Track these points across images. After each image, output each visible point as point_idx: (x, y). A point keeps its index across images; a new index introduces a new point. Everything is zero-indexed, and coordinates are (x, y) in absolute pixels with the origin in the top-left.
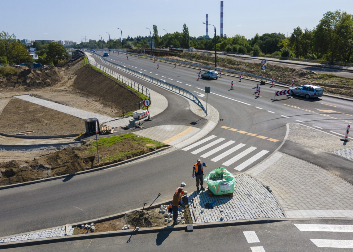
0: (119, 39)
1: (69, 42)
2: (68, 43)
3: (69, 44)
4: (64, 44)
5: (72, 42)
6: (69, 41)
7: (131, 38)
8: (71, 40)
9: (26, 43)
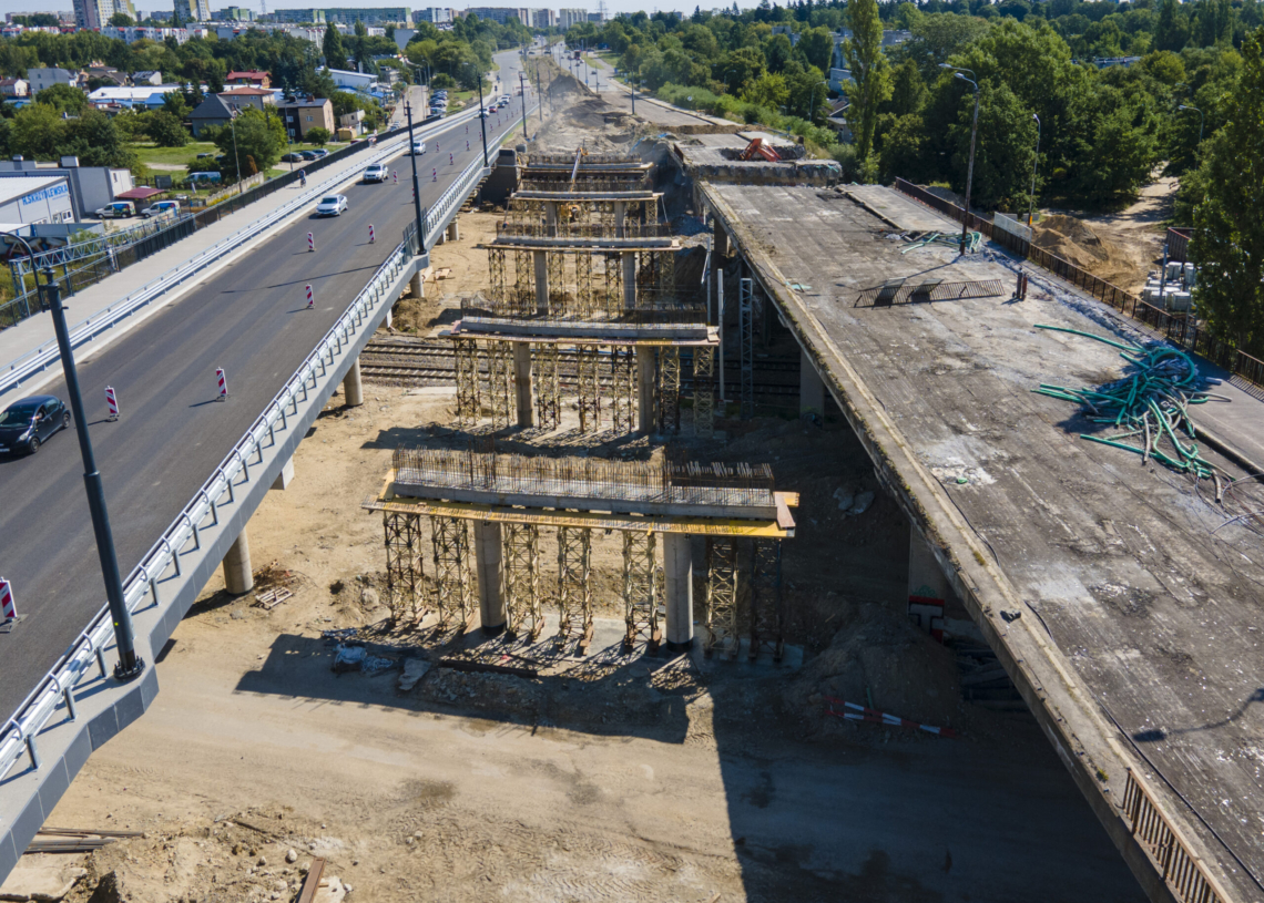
0: (731, 8)
1: (575, 14)
2: (570, 18)
3: (575, 19)
4: (558, 20)
5: (585, 14)
6: (573, 11)
7: (772, 6)
8: (581, 8)
9: (434, 21)
